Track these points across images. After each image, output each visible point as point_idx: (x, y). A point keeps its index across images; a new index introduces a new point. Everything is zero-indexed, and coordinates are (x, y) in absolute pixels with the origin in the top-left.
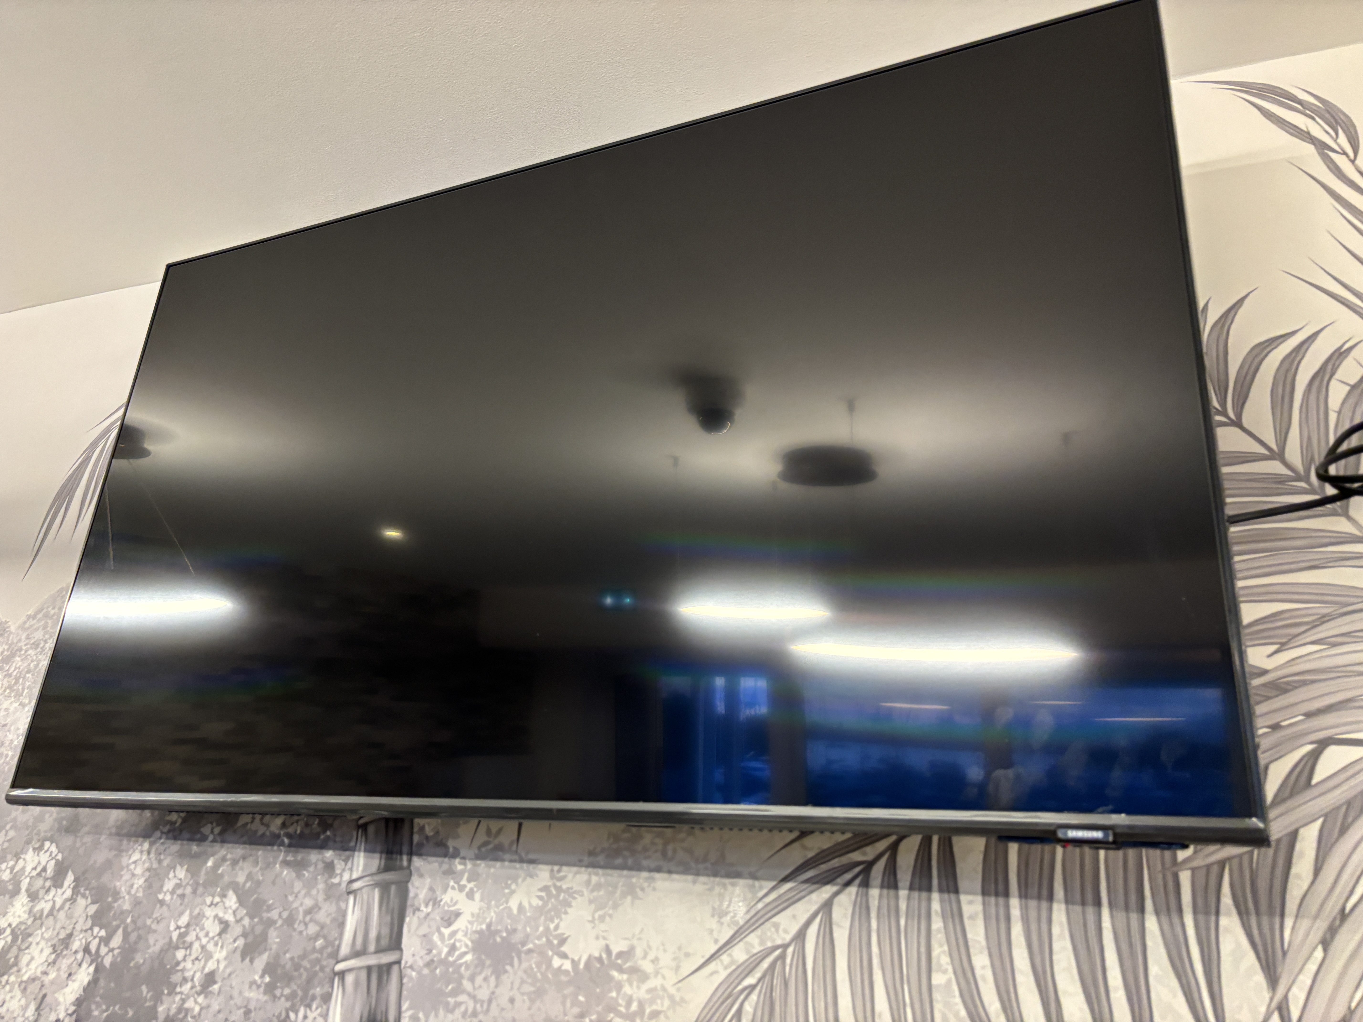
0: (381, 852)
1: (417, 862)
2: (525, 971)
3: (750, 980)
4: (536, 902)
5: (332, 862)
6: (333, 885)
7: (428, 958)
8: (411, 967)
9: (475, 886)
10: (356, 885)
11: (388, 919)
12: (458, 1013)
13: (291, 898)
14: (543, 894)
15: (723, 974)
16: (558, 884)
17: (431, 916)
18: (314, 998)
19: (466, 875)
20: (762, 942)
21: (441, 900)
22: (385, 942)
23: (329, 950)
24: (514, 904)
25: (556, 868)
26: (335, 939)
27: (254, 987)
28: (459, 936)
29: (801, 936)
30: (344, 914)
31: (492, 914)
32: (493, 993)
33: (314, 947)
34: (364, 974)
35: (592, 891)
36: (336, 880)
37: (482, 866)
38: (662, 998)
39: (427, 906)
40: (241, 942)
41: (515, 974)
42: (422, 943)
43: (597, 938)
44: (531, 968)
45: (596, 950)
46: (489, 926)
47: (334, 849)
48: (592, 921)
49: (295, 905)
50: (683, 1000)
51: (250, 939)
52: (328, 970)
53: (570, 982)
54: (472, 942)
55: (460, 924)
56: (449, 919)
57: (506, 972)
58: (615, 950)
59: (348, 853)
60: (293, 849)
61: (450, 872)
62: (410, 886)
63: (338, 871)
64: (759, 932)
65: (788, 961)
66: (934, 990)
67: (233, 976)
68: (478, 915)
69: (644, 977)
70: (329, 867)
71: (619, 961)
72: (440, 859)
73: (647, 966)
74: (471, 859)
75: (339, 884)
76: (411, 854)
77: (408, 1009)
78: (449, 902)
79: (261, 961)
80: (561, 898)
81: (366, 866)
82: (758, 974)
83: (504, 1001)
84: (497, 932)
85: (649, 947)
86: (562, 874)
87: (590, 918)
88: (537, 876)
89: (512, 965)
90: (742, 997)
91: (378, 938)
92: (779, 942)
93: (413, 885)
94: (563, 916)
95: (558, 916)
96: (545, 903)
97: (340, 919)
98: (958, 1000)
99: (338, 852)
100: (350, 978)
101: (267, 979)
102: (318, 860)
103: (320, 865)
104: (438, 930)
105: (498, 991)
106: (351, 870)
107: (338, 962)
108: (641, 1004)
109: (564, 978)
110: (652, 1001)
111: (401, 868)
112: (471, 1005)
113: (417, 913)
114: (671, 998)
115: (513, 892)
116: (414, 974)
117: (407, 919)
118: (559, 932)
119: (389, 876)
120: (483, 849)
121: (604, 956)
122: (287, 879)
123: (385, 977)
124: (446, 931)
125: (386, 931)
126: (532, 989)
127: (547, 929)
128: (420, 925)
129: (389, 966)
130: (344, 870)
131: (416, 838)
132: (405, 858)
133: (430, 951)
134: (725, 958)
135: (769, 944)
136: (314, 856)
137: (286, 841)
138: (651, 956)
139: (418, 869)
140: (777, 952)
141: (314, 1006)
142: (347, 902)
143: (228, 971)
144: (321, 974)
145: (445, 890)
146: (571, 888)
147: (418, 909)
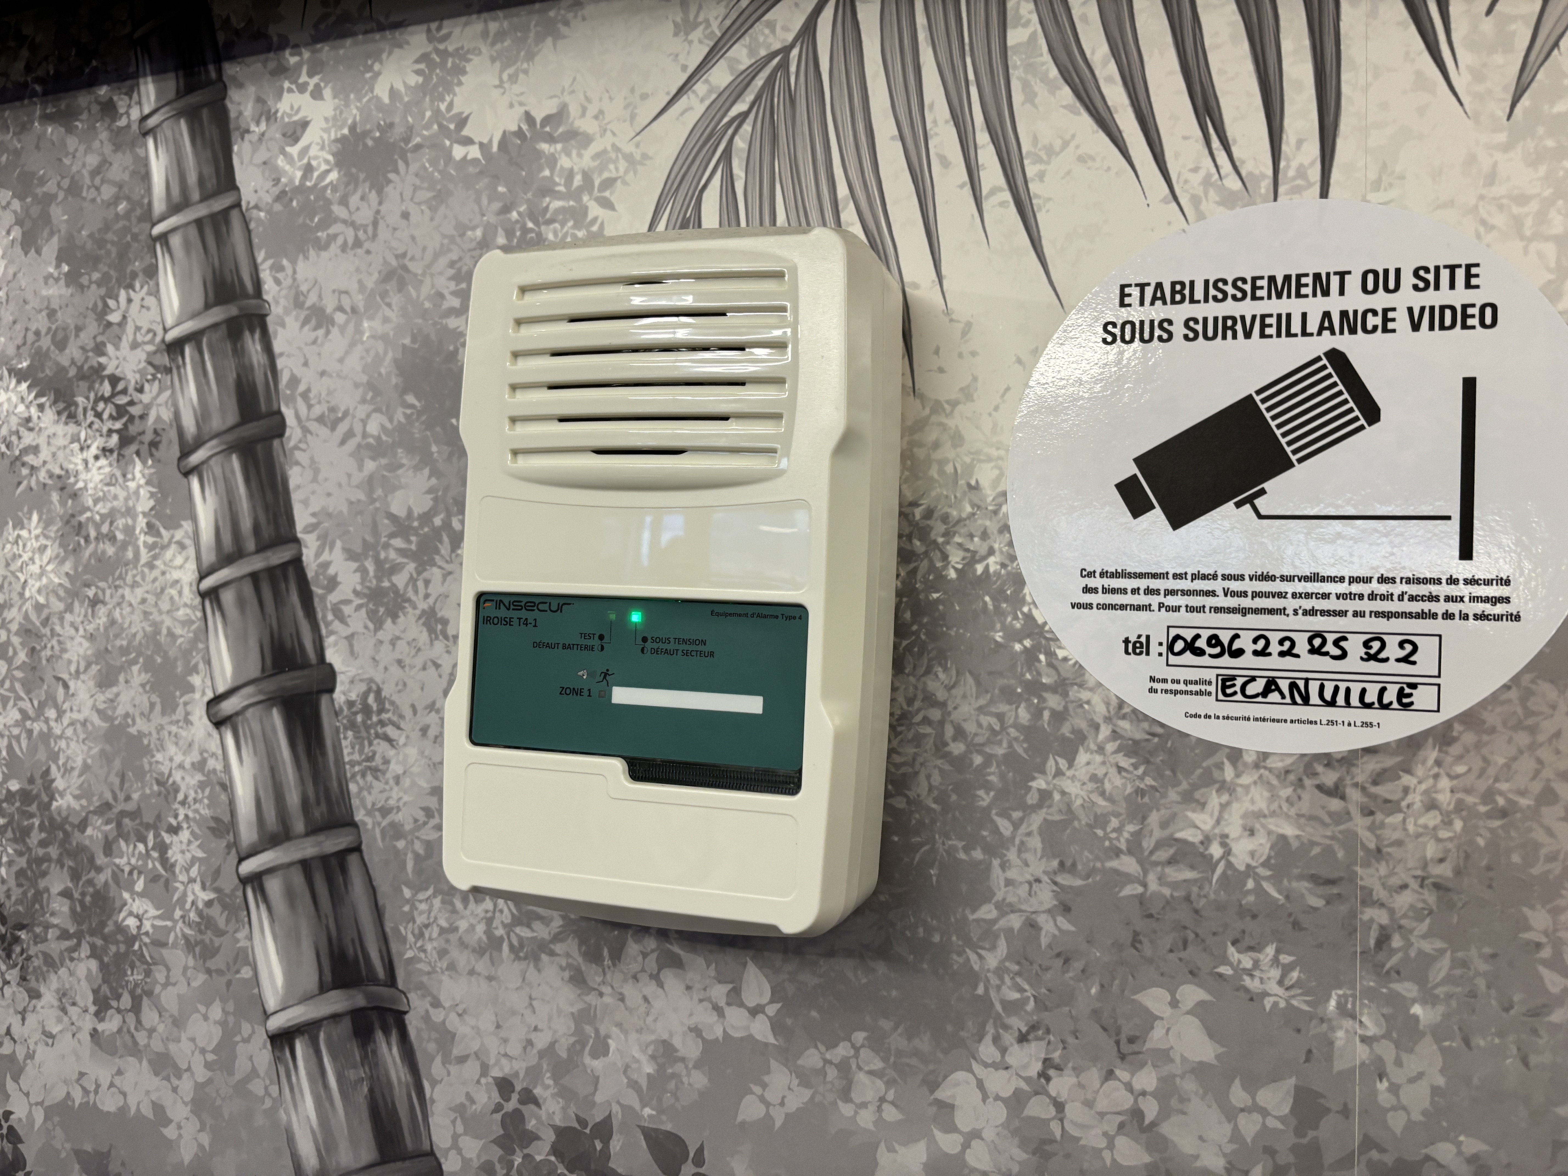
0: (176, 70)
1: (231, 69)
2: (417, 175)
3: (740, 107)
4: (414, 80)
5: (111, 99)
6: (121, 129)
7: (276, 191)
8: (256, 207)
9: (321, 80)
10: (152, 122)
11: (209, 154)
12: (334, 248)
13: (67, 161)
14: (422, 66)
15: (700, 109)
16: (441, 47)
17: (267, 136)
18: (134, 275)
19: (305, 69)
20: (752, 52)
21: (277, 111)
22: (212, 183)
23: (138, 212)
24: (382, 90)
25: (434, 26)
26: (143, 197)
27: (51, 281)
28: (314, 151)
29: (809, 29)
30: (145, 163)
31: (355, 111)
32: (378, 212)
33: (117, 215)
34: (193, 232)
35: (493, 44)
36: (122, 122)
37: (325, 50)
38: (615, 161)
39: (258, 123)
40: (16, 232)
41: (403, 181)
42: (263, 173)
43: (511, 106)
44: (425, 169)
45: (511, 122)
46: (353, 128)
47: (108, 82)
48: (500, 85)
49: (74, 169)
50: (645, 156)
51: (28, 224)
52: (142, 237)
53: (481, 173)
54: (333, 155)
55: (310, 136)
56: (295, 132)
57: (389, 181)
58: (539, 116)
59: (129, 83)
60: (50, 97)
61: (282, 71)
62: (228, 103)
63: (122, 110)
64: (746, 39)
65: (793, 68)
66: (1009, 53)
67: (20, 275)
68: (335, 118)
69: (586, 140)
70: (109, 109)
71: (548, 129)
72: (262, 57)
73: (587, 125)
74: (306, 45)
75: (128, 126)
76: (218, 61)
77: (264, 260)
78: (288, 110)
79: (51, 249)
80: (449, 65)
81: (159, 94)
82: (749, 97)
83: (394, 218)
84: (366, 134)
85: (588, 99)
86: (444, 32)
87: (497, 82)
88: (408, 43)
89: (397, 171)
90: (730, 132)
91: (201, 181)
92: (777, 46)
93: (232, 102)
94: (457, 89)
95: (449, 90)
96: (427, 79)
97: (143, 170)
98: (1047, 57)
99: (115, 85)
100: (176, 241)
101: (66, 268)
102: (90, 103)
103: (95, 108)
104: (283, 152)
105: (383, 208)
106: (139, 103)
107: (154, 225)
108: (587, 176)
109: (471, 170)
110: (602, 168)
111: (210, 83)
112: (350, 233)
113: (247, 137)
114: (629, 158)
115: (378, 74)
116: (262, 214)
117: (235, 148)
118: (455, 111)
119: (194, 99)
120: (322, 27)
121: (525, 127)
122: (54, 138)
123: (224, 229)
124: (294, 150)
125: (209, 170)
126: (430, 194)
127: (437, 112)
128: (254, 151)
129: (226, 212)
130: (129, 106)
131: (221, 37)
132: (211, 68)
133: (277, 181)
134: (700, 88)
135: (763, 53)
136: (83, 99)
137: (38, 88)
138: (592, 110)
139: (234, 79)
140: (776, 61)
141: (137, 286)
142: (145, 145)
143: (11, 271)
144: (135, 245)
145: (279, 96)
146: (462, 48)
147: (248, 131)
